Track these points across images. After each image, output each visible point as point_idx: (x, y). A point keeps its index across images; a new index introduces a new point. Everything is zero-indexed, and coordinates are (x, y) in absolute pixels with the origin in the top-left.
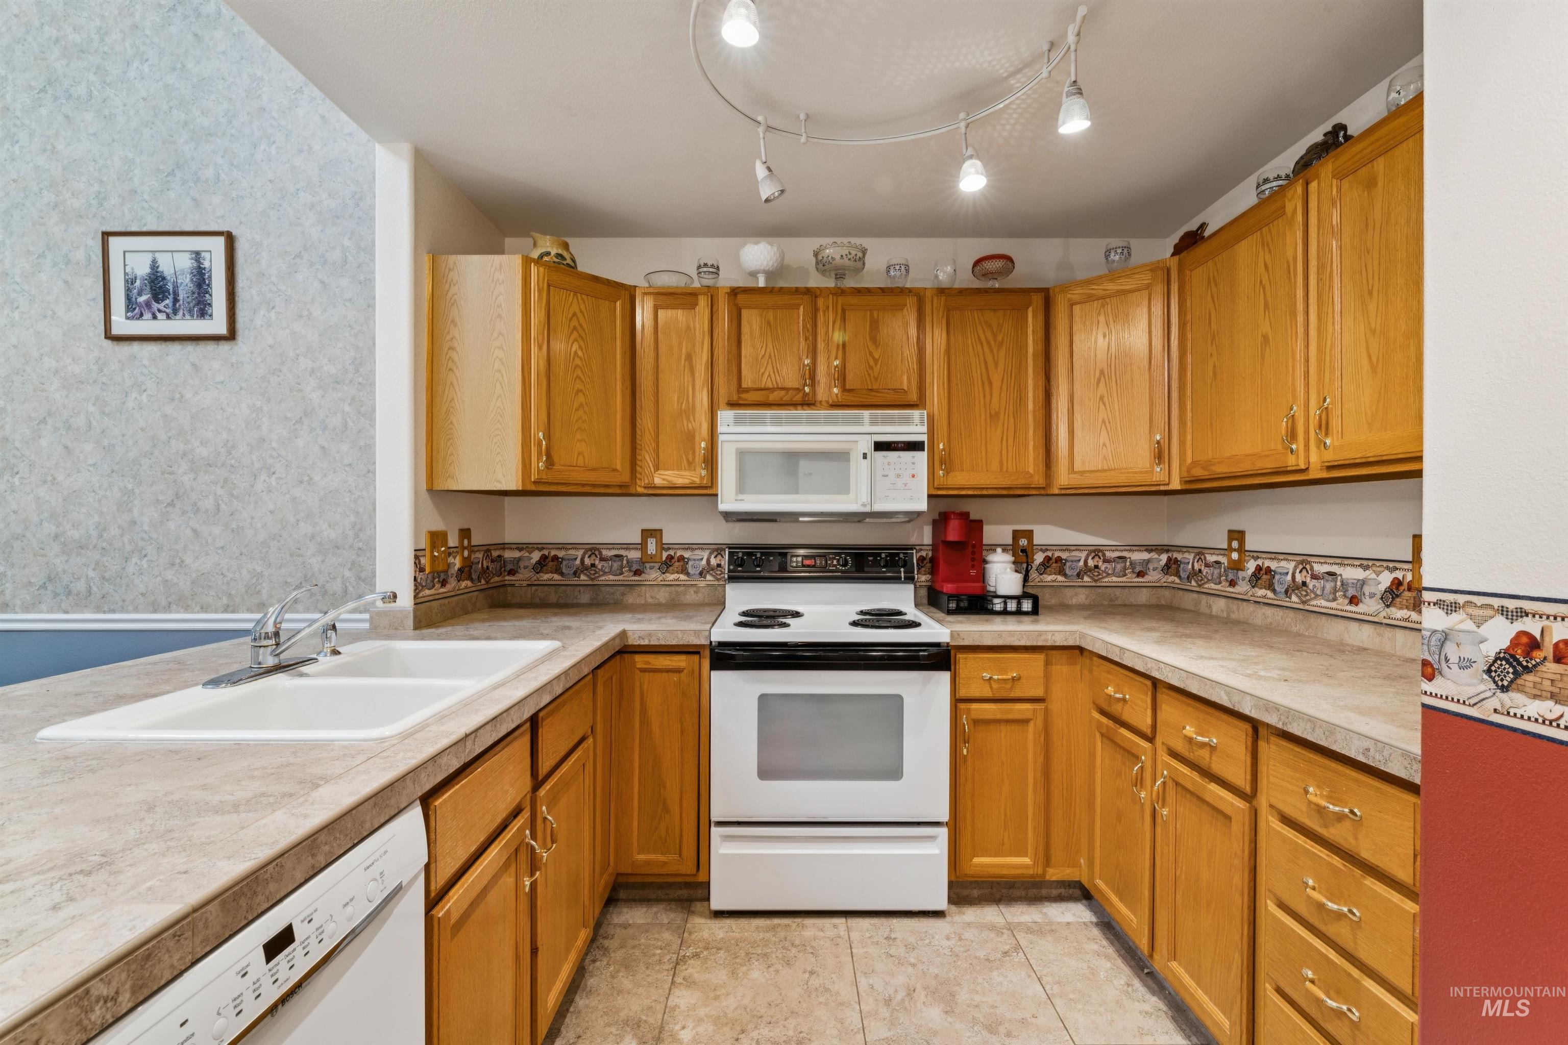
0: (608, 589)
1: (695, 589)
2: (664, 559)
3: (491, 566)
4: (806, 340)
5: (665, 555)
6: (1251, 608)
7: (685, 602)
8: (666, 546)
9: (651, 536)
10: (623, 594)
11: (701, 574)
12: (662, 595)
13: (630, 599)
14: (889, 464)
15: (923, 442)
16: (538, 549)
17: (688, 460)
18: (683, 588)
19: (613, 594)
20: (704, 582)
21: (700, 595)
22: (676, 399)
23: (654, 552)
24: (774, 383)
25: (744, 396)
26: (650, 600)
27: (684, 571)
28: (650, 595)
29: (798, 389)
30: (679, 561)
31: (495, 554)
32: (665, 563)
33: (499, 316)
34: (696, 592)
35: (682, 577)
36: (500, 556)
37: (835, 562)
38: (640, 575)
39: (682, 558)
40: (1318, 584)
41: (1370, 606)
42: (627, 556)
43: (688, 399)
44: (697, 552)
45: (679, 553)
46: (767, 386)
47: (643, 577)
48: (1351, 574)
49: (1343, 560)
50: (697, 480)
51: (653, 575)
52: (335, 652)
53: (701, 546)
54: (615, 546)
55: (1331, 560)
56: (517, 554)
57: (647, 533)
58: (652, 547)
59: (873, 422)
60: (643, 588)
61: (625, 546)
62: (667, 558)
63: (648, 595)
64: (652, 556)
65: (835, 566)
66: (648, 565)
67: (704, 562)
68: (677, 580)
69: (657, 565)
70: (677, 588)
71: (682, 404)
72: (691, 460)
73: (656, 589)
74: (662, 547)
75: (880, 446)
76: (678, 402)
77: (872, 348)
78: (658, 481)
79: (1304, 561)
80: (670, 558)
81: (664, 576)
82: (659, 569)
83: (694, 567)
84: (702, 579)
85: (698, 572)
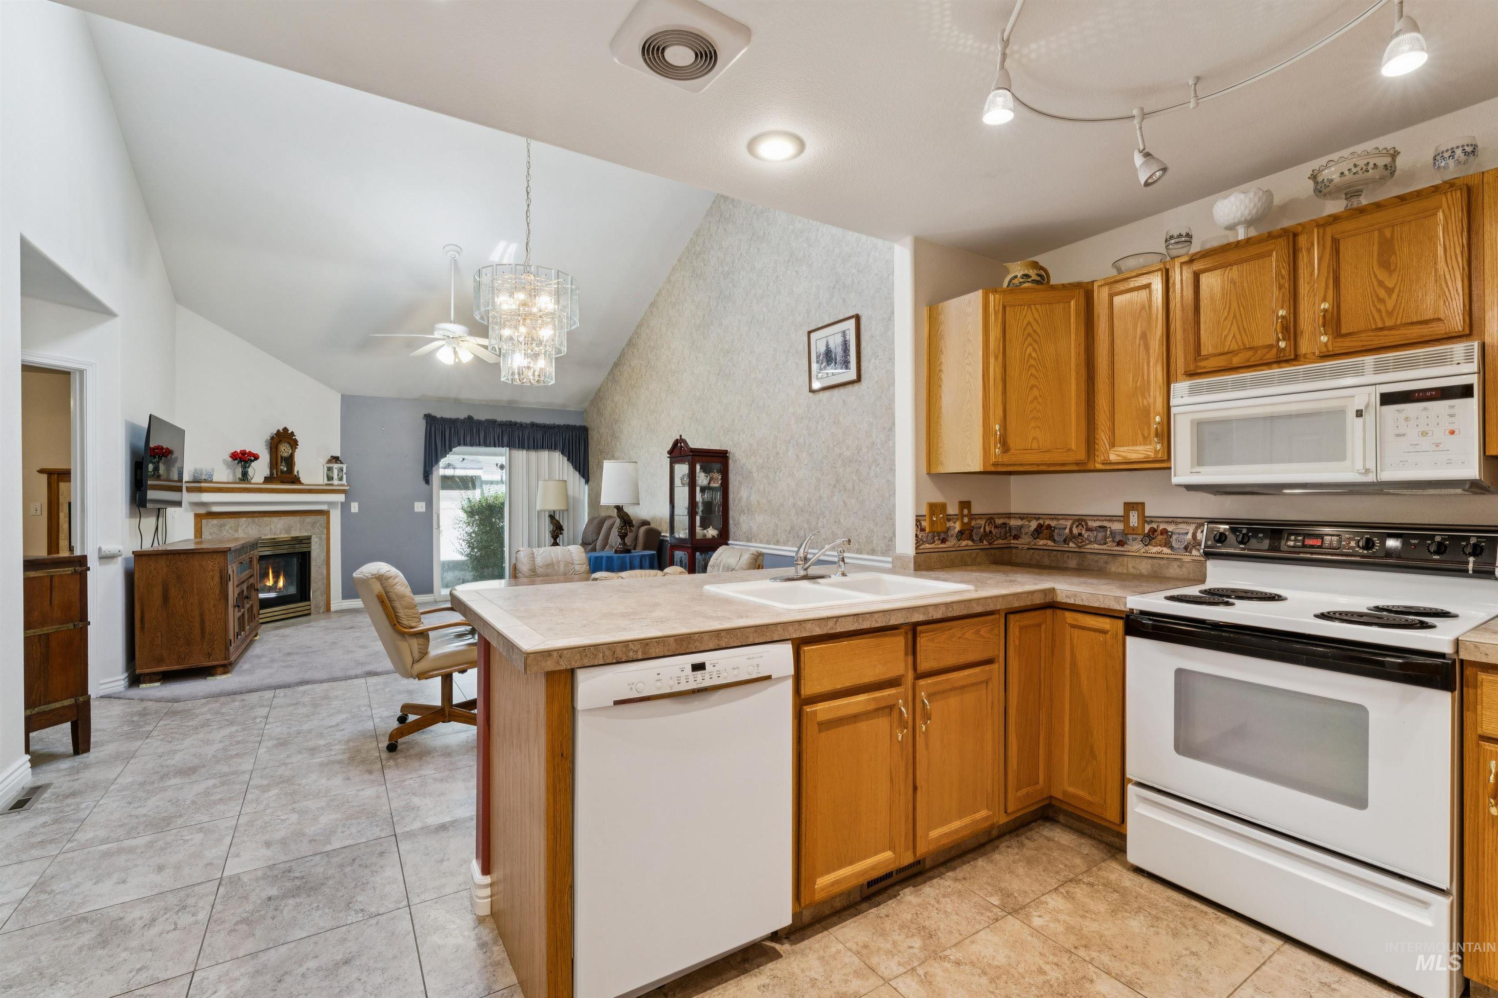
0: (1092, 557)
1: (1178, 563)
2: (1146, 531)
3: (994, 531)
4: (1280, 288)
5: (1147, 528)
7: (1168, 575)
8: (1148, 519)
9: (1133, 509)
10: (1106, 563)
11: (1186, 548)
12: (1144, 567)
13: (1114, 568)
14: (1407, 419)
15: (1472, 385)
16: (1035, 518)
17: (1143, 435)
18: (1166, 561)
19: (1097, 561)
20: (1190, 557)
21: (1184, 569)
22: (1131, 379)
23: (1136, 525)
24: (1240, 343)
25: (1202, 364)
26: (1132, 570)
27: (1168, 544)
28: (1131, 566)
29: (1271, 346)
30: (1162, 534)
31: (999, 521)
32: (1148, 535)
34: (1180, 567)
35: (1166, 550)
36: (1004, 524)
37: (1353, 544)
38: (1123, 546)
39: (1165, 532)
42: (1110, 528)
43: (1143, 376)
44: (1181, 526)
45: (1162, 526)
46: (1231, 348)
47: (1126, 548)
50: (1152, 454)
51: (1135, 547)
52: (844, 574)
53: (1186, 520)
54: (1100, 518)
56: (1019, 523)
57: (1129, 506)
58: (1134, 520)
59: (1378, 370)
60: (1126, 559)
61: (1109, 518)
62: (1149, 531)
63: (1130, 566)
64: (1133, 529)
65: (1352, 548)
66: (1130, 537)
67: (1189, 536)
68: (1160, 553)
69: (1140, 538)
70: (1159, 561)
71: (1137, 382)
72: (1146, 435)
73: (1138, 560)
74: (1144, 519)
75: (1388, 399)
76: (1133, 382)
78: (1113, 457)
80: (1153, 531)
81: (1146, 548)
82: (1142, 541)
83: (1178, 541)
84: (1187, 554)
85: (1183, 546)
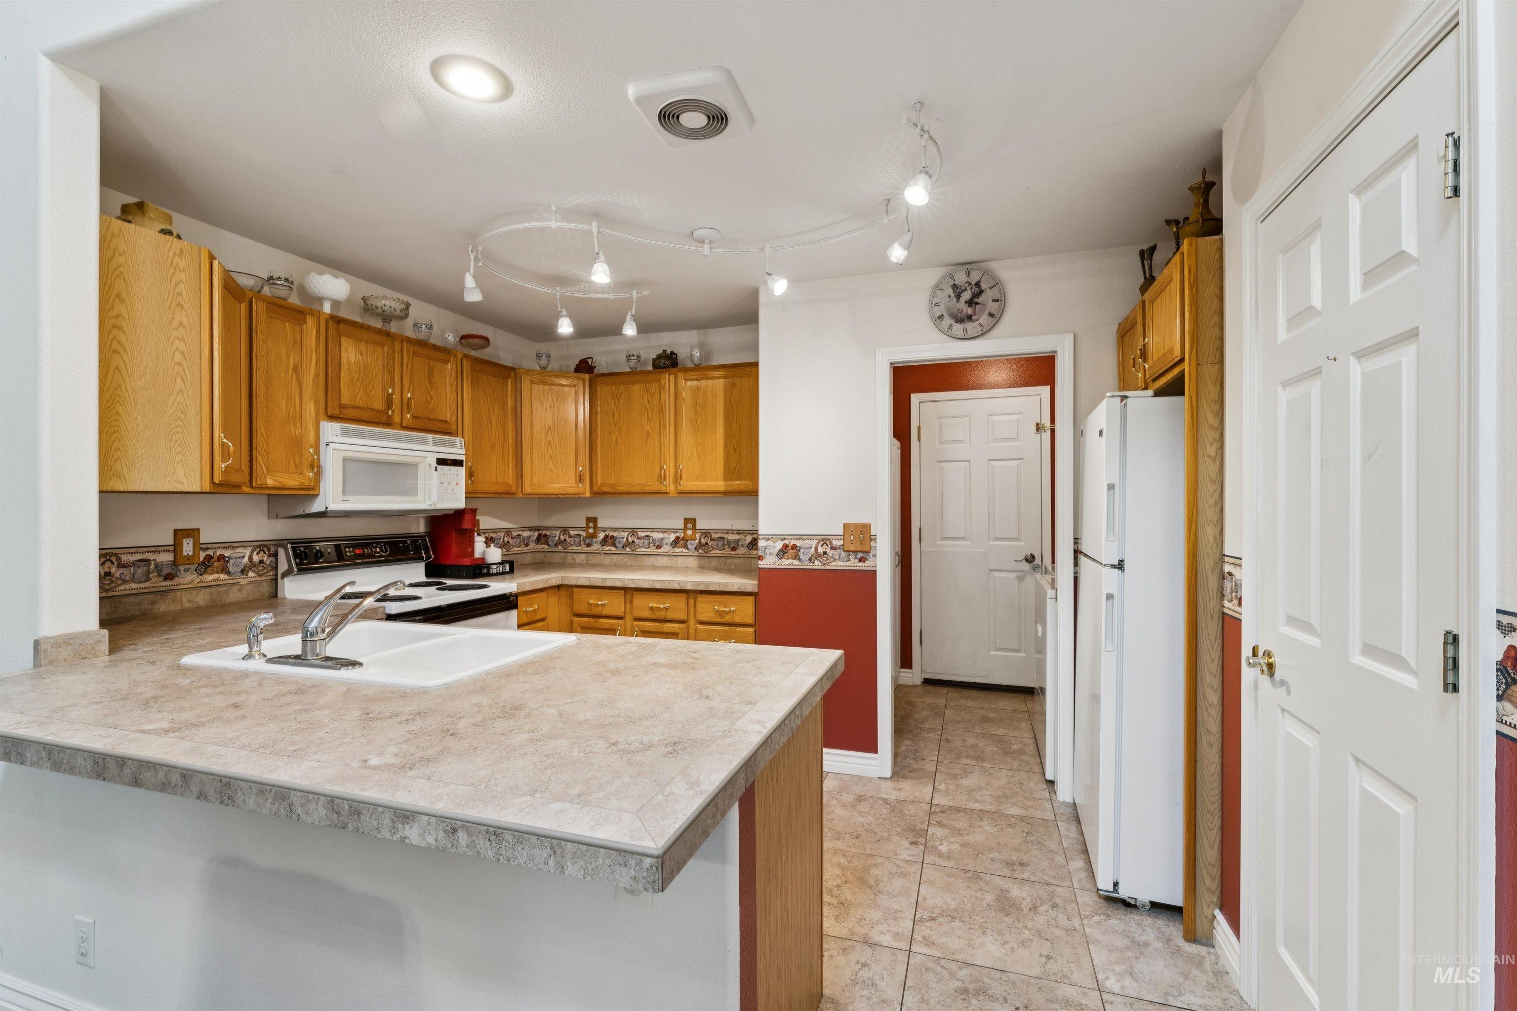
0: (132, 599)
1: (238, 587)
2: (202, 559)
4: (389, 374)
5: (202, 555)
6: (603, 556)
7: (228, 602)
8: (204, 546)
9: (188, 536)
10: (153, 603)
11: (243, 571)
12: (202, 598)
13: (162, 607)
14: (444, 475)
15: (462, 461)
17: (295, 463)
18: (225, 588)
19: (139, 604)
20: (246, 580)
21: (244, 592)
22: (284, 405)
23: (191, 554)
24: (365, 403)
25: (344, 411)
26: (187, 605)
27: (225, 570)
28: (186, 601)
29: (382, 411)
30: (218, 560)
32: (203, 563)
33: (179, 305)
34: (240, 590)
35: (223, 576)
37: (378, 550)
38: (172, 579)
39: (222, 558)
40: (641, 541)
41: (666, 549)
42: (155, 560)
43: (295, 407)
44: (238, 550)
45: (219, 552)
46: (360, 405)
47: (176, 581)
48: (657, 536)
49: (653, 530)
50: (307, 483)
51: (188, 578)
53: (243, 544)
54: (140, 550)
55: (648, 530)
57: (180, 535)
58: (188, 548)
59: (435, 444)
60: (179, 593)
61: (153, 549)
62: (205, 558)
63: (184, 600)
64: (188, 558)
65: (378, 553)
66: (182, 568)
67: (246, 559)
68: (217, 580)
69: (193, 567)
70: (219, 589)
71: (289, 412)
72: (298, 463)
73: (194, 592)
74: (198, 546)
75: (441, 462)
76: (286, 409)
77: (429, 388)
78: (270, 482)
79: (633, 531)
80: (209, 558)
81: (201, 577)
82: (196, 570)
83: (235, 565)
84: (244, 576)
85: (240, 570)
